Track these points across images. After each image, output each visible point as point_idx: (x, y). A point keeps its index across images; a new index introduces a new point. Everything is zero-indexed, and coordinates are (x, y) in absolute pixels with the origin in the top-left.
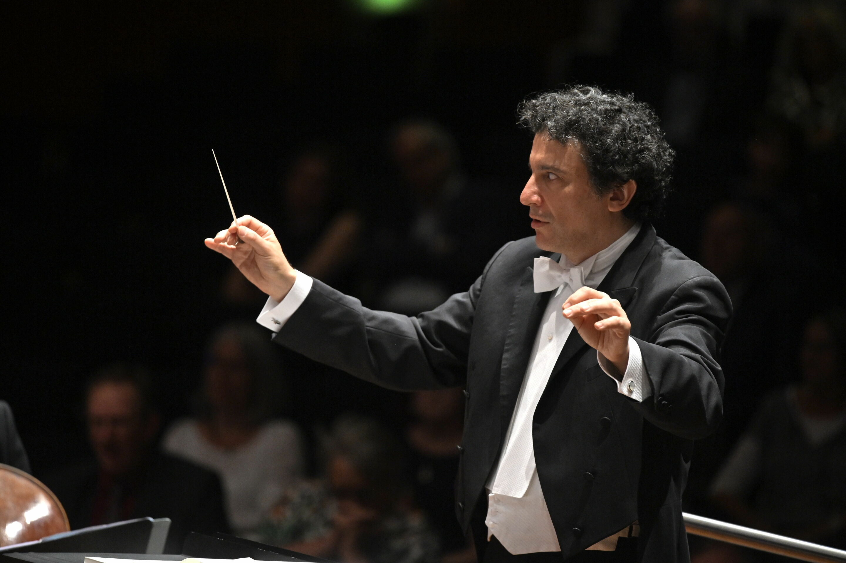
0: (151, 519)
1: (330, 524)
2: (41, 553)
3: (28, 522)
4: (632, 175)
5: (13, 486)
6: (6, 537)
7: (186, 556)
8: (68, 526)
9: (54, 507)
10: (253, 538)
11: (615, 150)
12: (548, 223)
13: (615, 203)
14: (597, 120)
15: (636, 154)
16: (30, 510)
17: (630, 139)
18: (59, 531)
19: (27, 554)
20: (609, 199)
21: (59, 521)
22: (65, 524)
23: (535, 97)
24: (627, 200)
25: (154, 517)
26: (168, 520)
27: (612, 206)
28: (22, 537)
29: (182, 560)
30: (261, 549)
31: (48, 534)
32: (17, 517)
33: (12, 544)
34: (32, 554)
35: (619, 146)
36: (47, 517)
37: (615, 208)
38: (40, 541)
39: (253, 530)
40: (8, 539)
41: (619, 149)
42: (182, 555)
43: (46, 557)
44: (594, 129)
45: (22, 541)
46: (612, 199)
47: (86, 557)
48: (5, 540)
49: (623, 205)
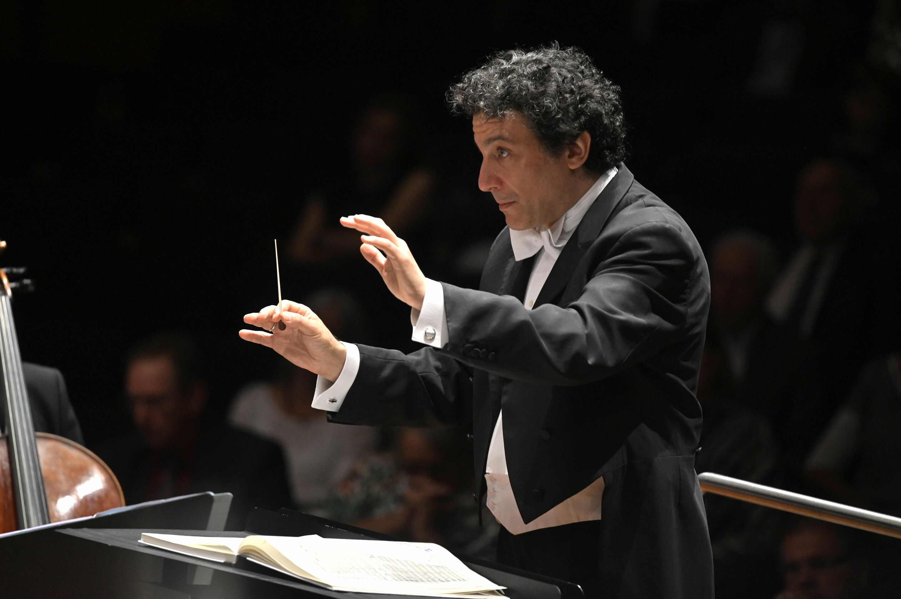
0: (212, 494)
1: (400, 499)
2: (96, 529)
3: (81, 497)
4: (582, 128)
5: (65, 458)
6: (58, 512)
7: (249, 533)
8: (123, 501)
9: (109, 480)
10: (320, 514)
11: (555, 109)
12: (514, 202)
13: (574, 160)
14: (527, 86)
15: (578, 106)
16: (83, 483)
17: (567, 93)
18: (114, 506)
19: (80, 530)
20: (567, 157)
21: (113, 494)
22: (120, 497)
23: (460, 81)
24: (586, 152)
25: (215, 492)
26: (230, 494)
27: (572, 164)
28: (76, 513)
29: (244, 537)
30: (328, 526)
31: (102, 510)
32: (69, 492)
33: (64, 520)
34: (86, 530)
35: (557, 105)
36: (101, 490)
37: (576, 164)
38: (95, 516)
39: (319, 505)
40: (60, 514)
41: (559, 107)
42: (245, 531)
43: (101, 533)
44: (527, 95)
45: (75, 517)
46: (570, 156)
47: (143, 534)
48: (56, 514)
49: (582, 158)
